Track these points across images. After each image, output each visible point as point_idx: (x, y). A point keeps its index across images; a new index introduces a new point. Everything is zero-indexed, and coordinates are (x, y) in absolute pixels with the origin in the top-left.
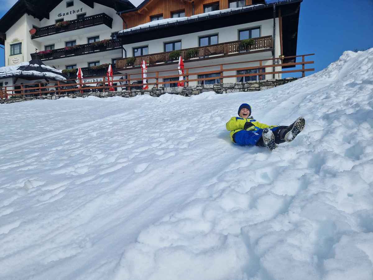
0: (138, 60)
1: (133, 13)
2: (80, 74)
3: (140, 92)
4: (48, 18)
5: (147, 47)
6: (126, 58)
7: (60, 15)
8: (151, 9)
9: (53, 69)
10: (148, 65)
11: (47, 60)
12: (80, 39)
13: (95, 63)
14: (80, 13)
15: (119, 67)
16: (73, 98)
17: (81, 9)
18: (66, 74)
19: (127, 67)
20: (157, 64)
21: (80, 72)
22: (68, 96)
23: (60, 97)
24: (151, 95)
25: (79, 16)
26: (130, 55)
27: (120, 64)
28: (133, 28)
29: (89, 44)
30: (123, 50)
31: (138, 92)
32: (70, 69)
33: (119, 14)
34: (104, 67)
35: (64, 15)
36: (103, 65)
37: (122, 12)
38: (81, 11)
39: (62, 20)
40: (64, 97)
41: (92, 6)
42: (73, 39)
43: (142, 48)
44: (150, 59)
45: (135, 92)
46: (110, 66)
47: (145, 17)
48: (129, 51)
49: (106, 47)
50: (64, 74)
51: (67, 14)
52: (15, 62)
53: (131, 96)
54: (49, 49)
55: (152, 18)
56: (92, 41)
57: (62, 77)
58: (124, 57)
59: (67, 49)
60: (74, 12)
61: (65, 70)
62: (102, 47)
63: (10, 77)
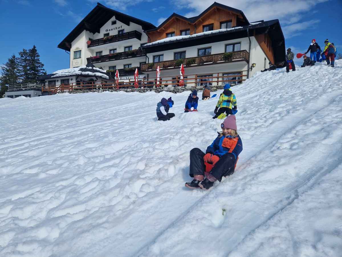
0: (155, 65)
1: (155, 32)
2: (117, 75)
3: (150, 89)
4: (99, 32)
5: (163, 55)
6: (148, 64)
7: (107, 30)
8: (167, 28)
9: (101, 70)
10: (162, 69)
11: (97, 63)
12: (120, 47)
13: (128, 65)
14: (120, 29)
15: (143, 70)
16: (111, 92)
17: (121, 26)
18: (109, 73)
19: (149, 70)
20: (169, 68)
21: (117, 73)
22: (108, 90)
23: (104, 91)
24: (155, 92)
25: (119, 31)
26: (151, 61)
27: (144, 67)
28: (154, 43)
29: (125, 52)
30: (147, 57)
31: (148, 89)
32: (112, 70)
33: (145, 32)
34: (133, 69)
35: (110, 30)
36: (133, 67)
37: (148, 31)
38: (121, 28)
39: (108, 34)
40: (106, 91)
41: (128, 25)
42: (115, 48)
43: (159, 56)
44: (163, 64)
45: (147, 89)
46: (137, 69)
47: (163, 33)
48: (150, 58)
49: (136, 55)
50: (107, 73)
51: (112, 30)
52: (76, 63)
53: (144, 92)
54: (98, 55)
55: (167, 35)
56: (127, 50)
57: (106, 76)
58: (147, 63)
59: (110, 55)
60: (116, 28)
61: (108, 70)
62: (133, 54)
63: (74, 75)
